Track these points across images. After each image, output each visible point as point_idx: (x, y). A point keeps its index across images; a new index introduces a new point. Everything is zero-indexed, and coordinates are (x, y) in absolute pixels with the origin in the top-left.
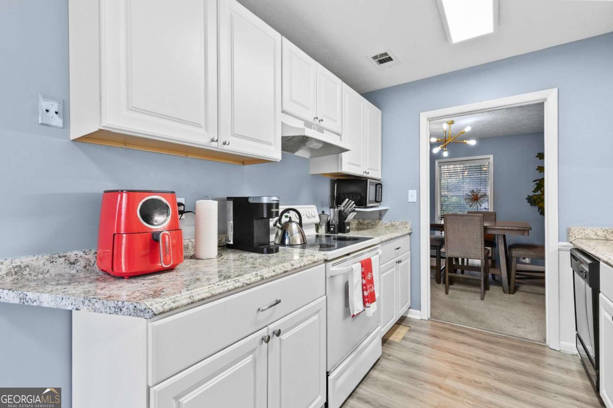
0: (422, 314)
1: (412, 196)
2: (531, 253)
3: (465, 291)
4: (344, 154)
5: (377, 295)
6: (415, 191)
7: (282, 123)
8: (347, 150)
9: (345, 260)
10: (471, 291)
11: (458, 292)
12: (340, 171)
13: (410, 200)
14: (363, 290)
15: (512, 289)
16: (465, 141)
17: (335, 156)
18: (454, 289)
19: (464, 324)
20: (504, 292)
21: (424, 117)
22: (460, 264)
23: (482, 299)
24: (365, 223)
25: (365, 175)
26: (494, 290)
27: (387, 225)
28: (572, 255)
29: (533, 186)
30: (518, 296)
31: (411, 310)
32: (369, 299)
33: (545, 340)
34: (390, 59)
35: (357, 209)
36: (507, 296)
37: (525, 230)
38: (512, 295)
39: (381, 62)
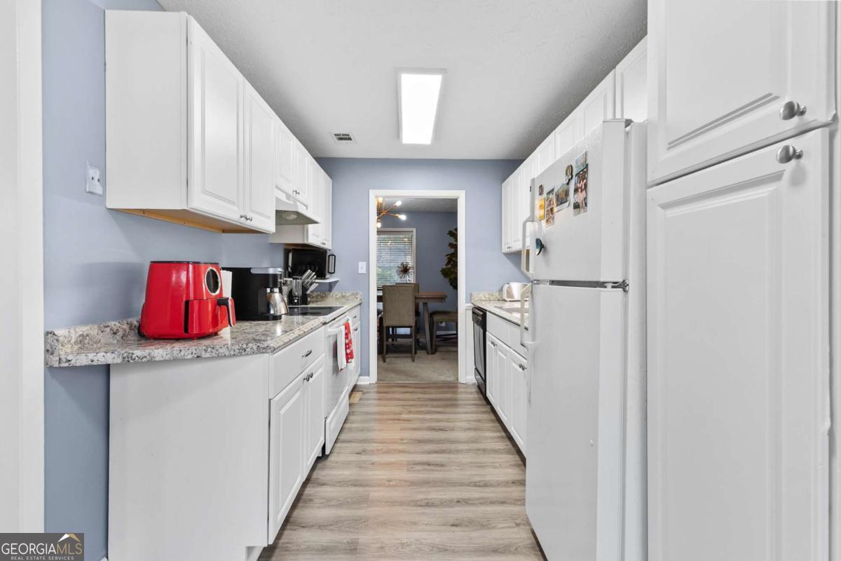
0: (371, 379)
1: (362, 267)
2: (446, 317)
3: (399, 357)
4: (310, 226)
5: (355, 354)
6: (365, 263)
7: (277, 198)
8: (316, 223)
9: (333, 324)
10: (403, 357)
11: (393, 359)
12: (306, 242)
13: (360, 271)
14: (346, 349)
15: (434, 351)
16: (397, 215)
17: (300, 226)
18: (389, 357)
19: (404, 380)
20: (428, 353)
21: (372, 193)
22: (391, 333)
23: (413, 361)
24: (314, 295)
25: (322, 246)
26: (421, 353)
27: (338, 297)
28: (473, 312)
29: (445, 260)
30: (437, 355)
31: (361, 377)
32: (349, 356)
33: (458, 379)
34: (350, 139)
35: (317, 281)
36: (431, 356)
37: (442, 298)
38: (433, 356)
39: (341, 139)
